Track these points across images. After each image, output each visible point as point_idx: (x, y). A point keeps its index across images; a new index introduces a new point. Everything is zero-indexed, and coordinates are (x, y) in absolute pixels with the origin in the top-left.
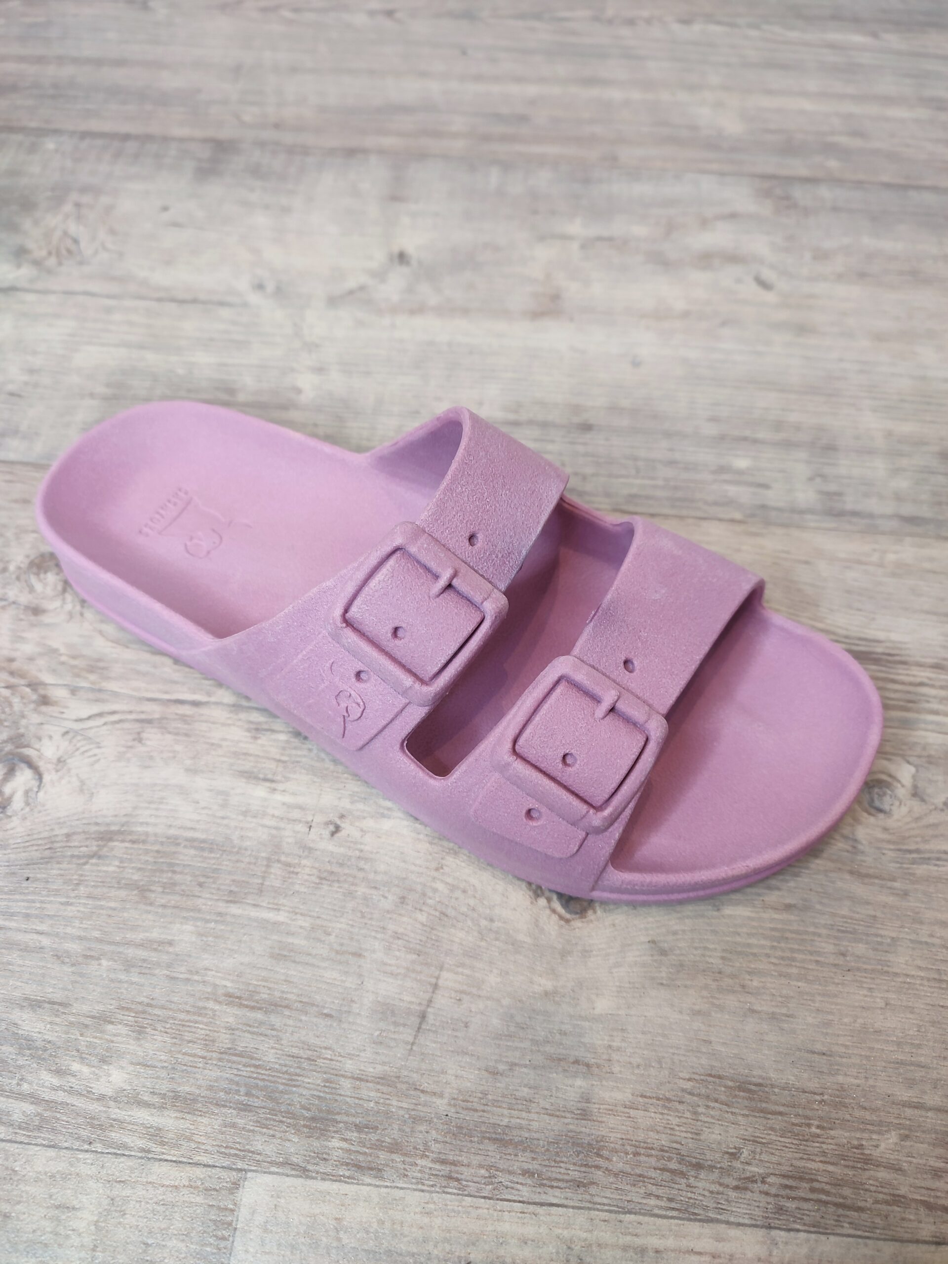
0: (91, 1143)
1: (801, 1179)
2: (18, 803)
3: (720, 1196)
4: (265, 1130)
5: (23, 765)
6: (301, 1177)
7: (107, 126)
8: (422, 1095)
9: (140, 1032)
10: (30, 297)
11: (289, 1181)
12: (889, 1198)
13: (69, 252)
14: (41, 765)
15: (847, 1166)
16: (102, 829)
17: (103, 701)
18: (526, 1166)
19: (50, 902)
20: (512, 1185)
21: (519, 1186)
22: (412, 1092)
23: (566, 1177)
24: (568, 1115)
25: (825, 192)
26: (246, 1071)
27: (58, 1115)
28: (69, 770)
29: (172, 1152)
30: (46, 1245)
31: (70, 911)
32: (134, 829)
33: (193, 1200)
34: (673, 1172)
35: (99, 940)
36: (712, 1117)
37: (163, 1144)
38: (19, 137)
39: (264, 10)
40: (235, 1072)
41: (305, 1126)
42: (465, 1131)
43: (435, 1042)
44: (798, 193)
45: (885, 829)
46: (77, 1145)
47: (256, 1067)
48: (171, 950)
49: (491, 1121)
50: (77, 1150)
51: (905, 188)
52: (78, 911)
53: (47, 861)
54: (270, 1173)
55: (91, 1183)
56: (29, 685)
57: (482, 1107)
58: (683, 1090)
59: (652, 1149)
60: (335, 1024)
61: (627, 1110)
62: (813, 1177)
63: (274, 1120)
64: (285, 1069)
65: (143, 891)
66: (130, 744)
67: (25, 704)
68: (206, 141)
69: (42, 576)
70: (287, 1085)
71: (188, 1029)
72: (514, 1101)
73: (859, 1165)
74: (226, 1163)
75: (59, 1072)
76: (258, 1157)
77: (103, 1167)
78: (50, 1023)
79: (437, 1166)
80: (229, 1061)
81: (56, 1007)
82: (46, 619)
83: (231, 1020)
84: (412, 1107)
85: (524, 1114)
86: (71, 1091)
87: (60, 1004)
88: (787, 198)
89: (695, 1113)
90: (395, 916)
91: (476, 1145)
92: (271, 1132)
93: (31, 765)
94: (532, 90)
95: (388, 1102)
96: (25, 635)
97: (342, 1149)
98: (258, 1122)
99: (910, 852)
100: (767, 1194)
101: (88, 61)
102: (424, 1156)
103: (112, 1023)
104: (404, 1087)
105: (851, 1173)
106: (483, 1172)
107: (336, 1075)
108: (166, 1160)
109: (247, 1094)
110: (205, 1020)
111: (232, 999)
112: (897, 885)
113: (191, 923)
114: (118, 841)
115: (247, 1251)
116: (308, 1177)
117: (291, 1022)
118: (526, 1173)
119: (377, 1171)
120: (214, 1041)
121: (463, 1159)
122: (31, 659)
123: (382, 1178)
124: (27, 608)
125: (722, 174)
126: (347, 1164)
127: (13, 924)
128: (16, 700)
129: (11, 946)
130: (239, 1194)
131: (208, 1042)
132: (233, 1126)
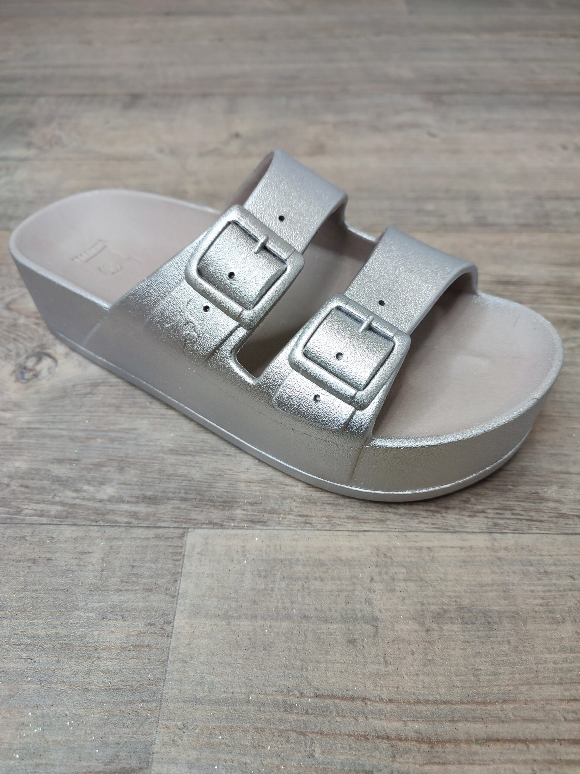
0: (97, 522)
1: (506, 509)
2: (44, 373)
3: (460, 520)
4: (197, 509)
6: (220, 528)
9: (121, 470)
11: (213, 531)
12: (556, 515)
14: (57, 356)
15: (530, 502)
18: (349, 515)
20: (342, 523)
21: (345, 524)
23: (373, 518)
25: (459, 97)
27: (77, 510)
29: (145, 522)
30: (73, 571)
31: (77, 419)
33: (158, 544)
35: (94, 430)
37: (138, 519)
40: (178, 484)
41: (220, 505)
46: (88, 523)
47: (190, 481)
50: (89, 525)
51: (500, 94)
53: (63, 397)
54: (202, 528)
55: (98, 540)
60: (233, 459)
62: (512, 508)
63: (202, 504)
64: (206, 481)
70: (208, 488)
73: (537, 501)
74: (176, 525)
75: (76, 491)
76: (194, 521)
77: (104, 532)
79: (298, 518)
80: (173, 479)
83: (173, 461)
86: (84, 499)
87: (75, 460)
92: (201, 509)
93: (50, 356)
95: (266, 491)
97: (243, 514)
98: (192, 505)
100: (487, 517)
102: (289, 514)
104: (275, 484)
105: (533, 505)
106: (324, 519)
108: (141, 527)
110: (158, 462)
111: (172, 451)
115: (191, 565)
116: (223, 529)
117: (207, 459)
118: (348, 518)
119: (264, 523)
120: (164, 471)
123: (267, 526)
126: (246, 521)
127: (45, 426)
129: (45, 436)
130: (185, 539)
131: (161, 472)
132: (179, 508)
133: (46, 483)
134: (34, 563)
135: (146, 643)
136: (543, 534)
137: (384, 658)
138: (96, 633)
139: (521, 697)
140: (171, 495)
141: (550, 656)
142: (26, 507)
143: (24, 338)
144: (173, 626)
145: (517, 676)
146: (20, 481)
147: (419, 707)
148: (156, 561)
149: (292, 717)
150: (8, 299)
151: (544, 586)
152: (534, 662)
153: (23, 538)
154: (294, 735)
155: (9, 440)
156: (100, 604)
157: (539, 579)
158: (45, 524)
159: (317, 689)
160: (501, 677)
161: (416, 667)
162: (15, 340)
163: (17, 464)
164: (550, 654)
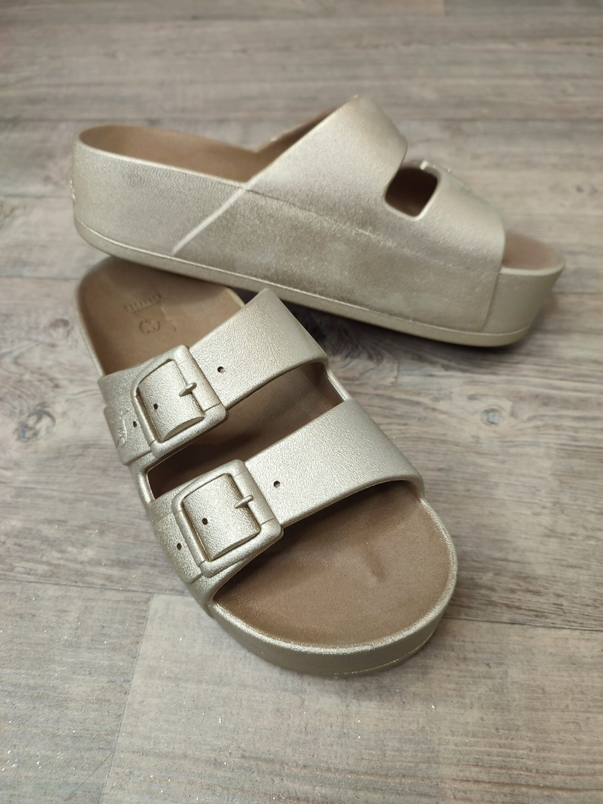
0: (76, 582)
2: (43, 433)
4: (163, 575)
5: (46, 416)
6: (180, 595)
9: (102, 533)
10: (52, 200)
11: (175, 598)
12: (486, 602)
14: (55, 415)
16: (85, 443)
19: (59, 476)
25: (480, 125)
27: (61, 571)
28: (69, 417)
29: (117, 586)
30: (53, 628)
31: (68, 480)
32: (101, 443)
33: (127, 606)
35: (82, 493)
37: (112, 582)
38: (47, 124)
45: (495, 432)
46: (69, 583)
48: (118, 496)
50: (70, 585)
51: (525, 120)
52: (72, 480)
53: (57, 458)
54: (165, 594)
55: (76, 600)
56: (49, 380)
63: (168, 571)
65: (104, 470)
67: (47, 388)
69: (56, 329)
74: (144, 590)
75: (61, 551)
76: (159, 587)
77: (82, 593)
78: (58, 530)
81: (61, 523)
82: (58, 349)
86: (67, 560)
87: (63, 521)
88: (459, 129)
92: (167, 576)
93: (49, 415)
94: (320, 84)
96: (47, 357)
98: (159, 571)
99: (507, 442)
101: (83, 85)
103: (88, 529)
108: (114, 589)
112: (499, 458)
114: (92, 448)
115: (153, 629)
124: (49, 344)
127: (39, 486)
128: (42, 387)
129: (39, 496)
130: (150, 603)
131: (136, 537)
132: (148, 573)
133: (36, 543)
134: (21, 618)
135: (107, 698)
136: (470, 620)
137: (306, 728)
138: (67, 686)
139: (419, 774)
140: (142, 560)
141: (453, 738)
142: (18, 564)
143: (28, 396)
144: (131, 684)
145: (420, 754)
146: (14, 539)
147: (329, 775)
148: (123, 622)
149: (220, 773)
150: (16, 353)
151: (461, 671)
152: (437, 743)
153: (13, 594)
154: (219, 790)
155: (8, 498)
156: (73, 660)
157: (457, 665)
158: (33, 582)
159: (244, 751)
160: (404, 754)
161: (332, 739)
162: (20, 396)
163: (14, 523)
164: (453, 736)
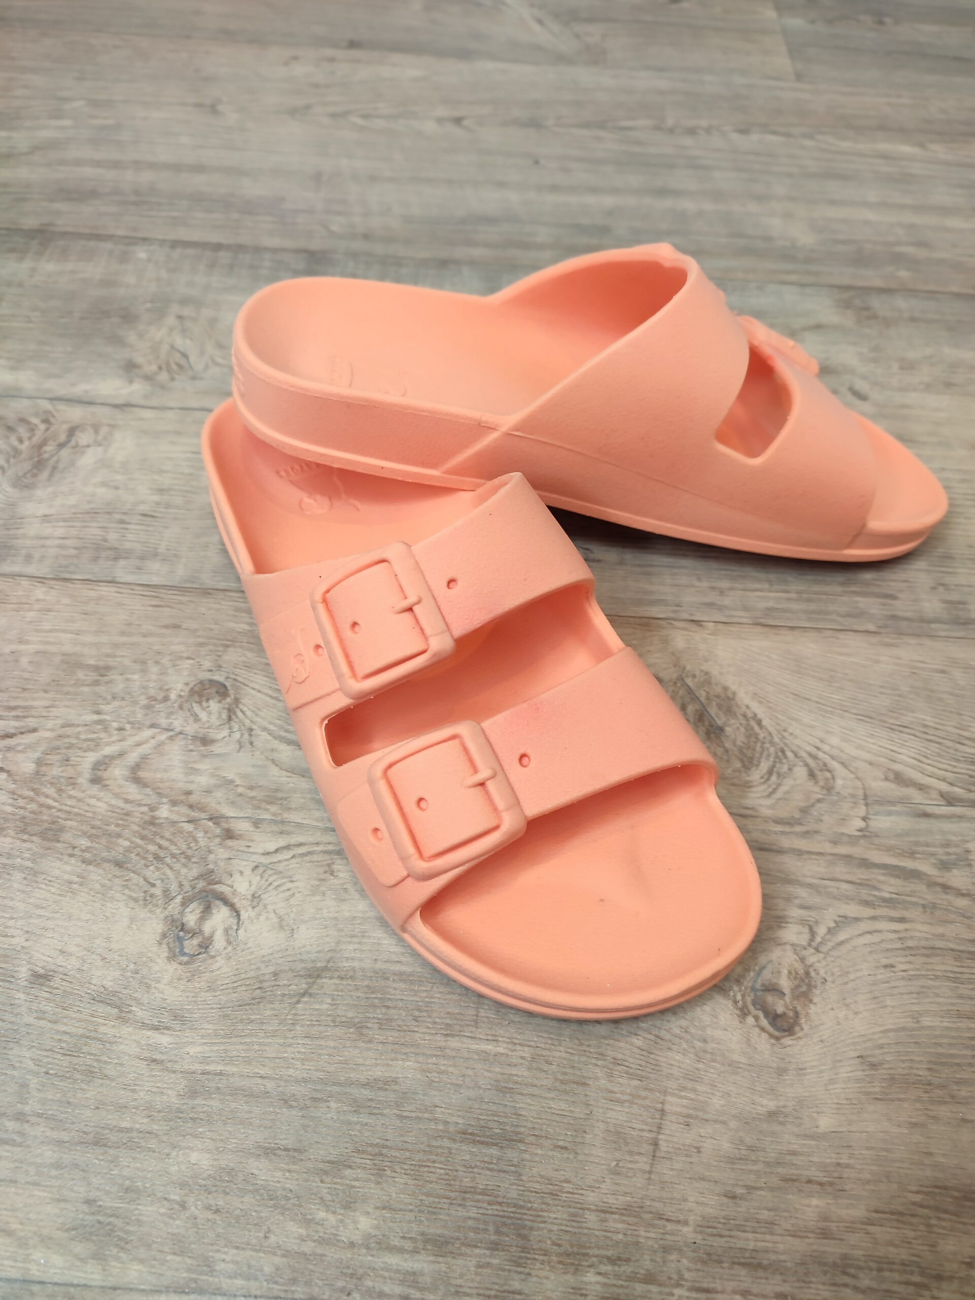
5: (218, 903)
7: (196, 236)
8: (667, 1224)
10: (148, 414)
13: (180, 366)
16: (310, 965)
17: (289, 833)
19: (269, 1044)
22: (657, 1222)
24: (810, 1235)
26: (492, 1210)
28: (265, 906)
32: (340, 965)
34: (916, 1285)
36: (944, 1228)
38: (109, 245)
39: (333, 115)
42: (714, 1257)
43: (672, 1170)
44: (876, 303)
48: (396, 1087)
49: (738, 1246)
52: (298, 1052)
56: (210, 819)
57: (727, 1233)
58: (914, 1204)
59: (893, 1263)
61: (864, 1227)
65: (359, 1028)
66: (323, 876)
67: (209, 838)
68: (298, 251)
69: (204, 704)
71: (426, 1169)
72: (756, 1225)
78: (289, 1171)
81: (291, 1153)
82: (216, 749)
84: (660, 1236)
85: (768, 1237)
88: (867, 309)
89: (928, 1226)
90: (611, 1042)
91: (727, 1271)
94: (608, 201)
96: (197, 766)
101: (166, 166)
103: (350, 1167)
107: (581, 1209)
109: (498, 1232)
113: (413, 1059)
114: (326, 977)
121: (718, 1285)
122: (208, 792)
124: (195, 738)
125: (803, 285)
128: (200, 835)
